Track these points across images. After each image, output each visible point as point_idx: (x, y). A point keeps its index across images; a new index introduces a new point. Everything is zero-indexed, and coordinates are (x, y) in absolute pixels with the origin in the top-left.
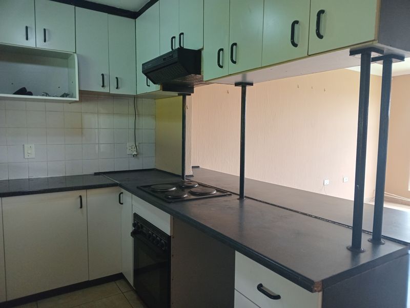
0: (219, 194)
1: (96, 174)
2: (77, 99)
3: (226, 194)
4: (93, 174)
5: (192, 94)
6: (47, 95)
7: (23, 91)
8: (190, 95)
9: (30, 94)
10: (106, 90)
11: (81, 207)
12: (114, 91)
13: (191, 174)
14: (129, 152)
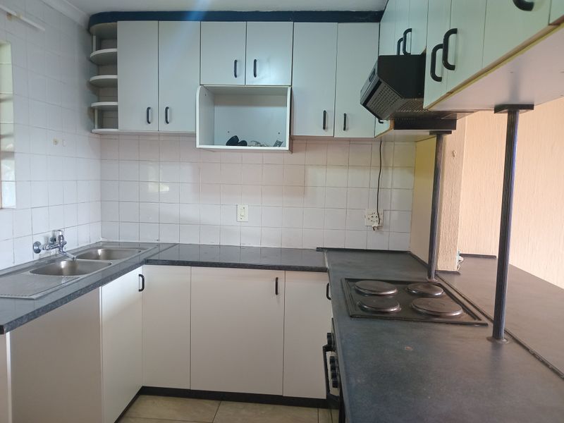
0: (467, 318)
1: (319, 249)
2: (287, 148)
3: (477, 321)
4: (315, 248)
5: (453, 131)
6: (258, 144)
7: (233, 141)
8: (450, 133)
9: (244, 143)
10: (329, 133)
11: (277, 293)
12: (340, 134)
13: (456, 270)
14: (367, 222)
